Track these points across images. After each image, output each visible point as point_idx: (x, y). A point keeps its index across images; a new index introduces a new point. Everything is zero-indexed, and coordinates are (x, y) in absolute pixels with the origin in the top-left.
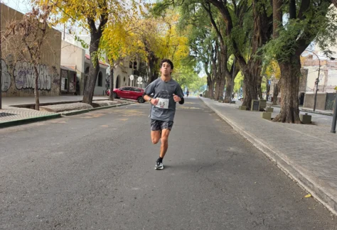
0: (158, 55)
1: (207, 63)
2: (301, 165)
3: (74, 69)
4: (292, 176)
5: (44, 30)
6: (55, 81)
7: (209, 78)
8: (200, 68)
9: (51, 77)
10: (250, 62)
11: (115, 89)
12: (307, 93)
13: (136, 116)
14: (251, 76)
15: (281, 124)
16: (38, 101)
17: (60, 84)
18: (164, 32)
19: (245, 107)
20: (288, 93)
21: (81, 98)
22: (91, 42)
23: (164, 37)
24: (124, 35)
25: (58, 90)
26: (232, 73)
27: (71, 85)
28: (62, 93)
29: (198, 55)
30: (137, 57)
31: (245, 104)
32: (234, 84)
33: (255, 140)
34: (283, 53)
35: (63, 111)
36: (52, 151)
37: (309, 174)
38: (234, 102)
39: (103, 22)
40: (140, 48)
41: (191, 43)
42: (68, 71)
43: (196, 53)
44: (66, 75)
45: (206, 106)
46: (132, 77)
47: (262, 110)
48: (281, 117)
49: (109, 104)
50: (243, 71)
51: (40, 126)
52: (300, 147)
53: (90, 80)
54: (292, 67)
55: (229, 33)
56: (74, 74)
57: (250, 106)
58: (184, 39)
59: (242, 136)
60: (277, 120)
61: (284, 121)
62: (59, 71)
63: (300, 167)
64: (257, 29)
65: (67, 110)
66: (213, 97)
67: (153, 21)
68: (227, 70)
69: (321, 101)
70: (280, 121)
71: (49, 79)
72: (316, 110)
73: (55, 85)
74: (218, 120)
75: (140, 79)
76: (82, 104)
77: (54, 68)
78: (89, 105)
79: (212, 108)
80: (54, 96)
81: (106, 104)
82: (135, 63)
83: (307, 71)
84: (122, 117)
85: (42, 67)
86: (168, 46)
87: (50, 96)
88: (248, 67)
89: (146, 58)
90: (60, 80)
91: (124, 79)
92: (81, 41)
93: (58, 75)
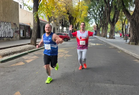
0: (73, 16)
1: (96, 20)
3: (29, 25)
6: (16, 32)
7: (97, 26)
8: (93, 22)
9: (13, 29)
10: (134, 14)
17: (20, 33)
22: (34, 6)
25: (18, 37)
27: (27, 33)
28: (21, 39)
29: (92, 16)
40: (64, 12)
42: (24, 26)
43: (91, 15)
44: (23, 28)
46: (61, 28)
56: (29, 27)
62: (18, 26)
71: (11, 31)
73: (16, 34)
75: (65, 28)
77: (15, 24)
82: (62, 20)
85: (6, 23)
86: (78, 11)
87: (13, 41)
88: (133, 17)
89: (68, 18)
90: (20, 31)
91: (57, 29)
92: (27, 5)
93: (18, 28)
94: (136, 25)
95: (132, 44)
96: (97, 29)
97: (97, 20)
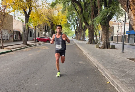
0: (54, 23)
2: (106, 69)
3: (19, 31)
4: (103, 74)
5: (4, 16)
6: (11, 36)
7: (76, 31)
8: (72, 28)
9: (9, 34)
10: (90, 25)
11: (37, 38)
12: (114, 36)
13: (45, 49)
14: (91, 30)
15: (103, 50)
16: (3, 45)
17: (13, 37)
18: (56, 14)
19: (89, 43)
20: (105, 37)
21: (22, 42)
22: (25, 19)
23: (56, 16)
24: (39, 16)
25: (13, 39)
26: (84, 30)
27: (18, 37)
28: (15, 41)
29: (71, 23)
30: (46, 24)
31: (89, 42)
32: (85, 33)
33: (91, 58)
34: (102, 21)
35: (14, 48)
36: (4, 68)
37: (109, 73)
38: (86, 41)
39: (30, 11)
40: (47, 21)
41: (68, 18)
42: (16, 31)
43: (70, 22)
44: (16, 33)
45: (75, 43)
46: (44, 33)
47: (96, 44)
48: (103, 47)
49: (34, 44)
50: (88, 29)
51: (3, 56)
52: (108, 60)
53: (26, 35)
54: (106, 27)
55: (82, 14)
56: (19, 32)
57: (91, 42)
58: (65, 16)
59: (86, 56)
60: (101, 48)
61: (104, 48)
62: (12, 32)
63: (106, 70)
64: (93, 12)
65: (16, 48)
66: (77, 39)
67: (51, 10)
68: (82, 28)
69: (120, 39)
70: (102, 48)
72: (118, 42)
73: (11, 38)
74: (78, 49)
75: (47, 33)
76: (23, 45)
77: (10, 30)
78: (26, 45)
79: (76, 44)
80: (11, 42)
81: (33, 45)
82: (45, 27)
83: (114, 27)
84: (39, 50)
85: (5, 30)
86: (58, 20)
88: (90, 27)
89: (50, 25)
90: (13, 35)
91: (41, 34)
92: (21, 19)
93: (12, 33)
94: (91, 32)
95: (88, 43)
96: (76, 34)
97: (75, 26)
